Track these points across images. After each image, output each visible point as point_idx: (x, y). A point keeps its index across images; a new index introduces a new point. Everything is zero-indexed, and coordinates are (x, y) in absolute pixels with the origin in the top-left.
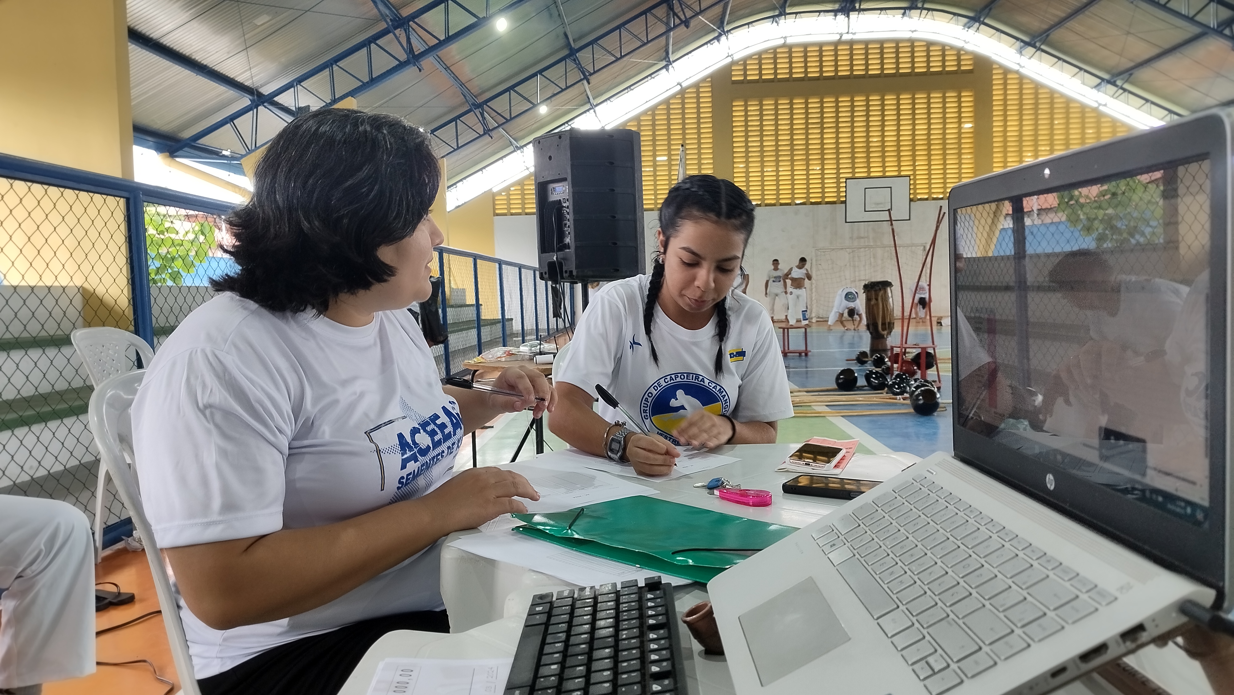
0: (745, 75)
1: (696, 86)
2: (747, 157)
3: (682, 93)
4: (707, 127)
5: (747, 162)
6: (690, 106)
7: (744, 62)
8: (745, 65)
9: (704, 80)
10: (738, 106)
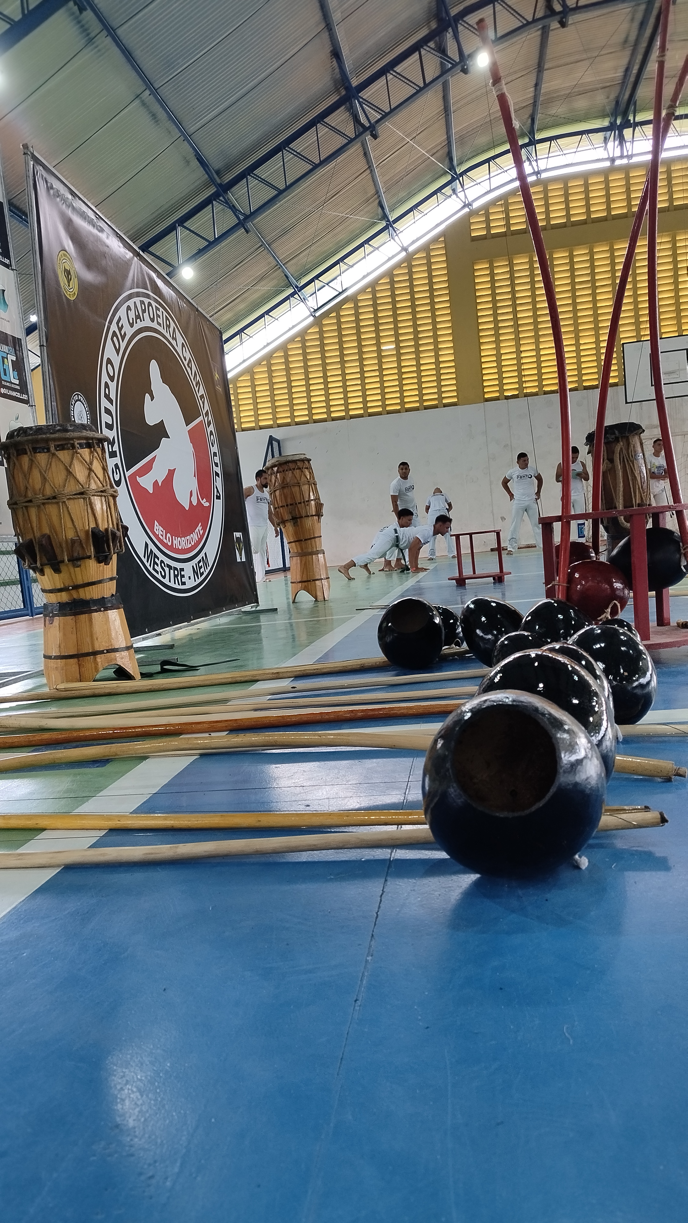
0: (488, 228)
1: (426, 249)
2: (497, 335)
3: (409, 259)
4: (443, 301)
5: (498, 342)
6: (420, 276)
7: (486, 209)
8: (487, 214)
9: (435, 240)
10: (481, 269)
